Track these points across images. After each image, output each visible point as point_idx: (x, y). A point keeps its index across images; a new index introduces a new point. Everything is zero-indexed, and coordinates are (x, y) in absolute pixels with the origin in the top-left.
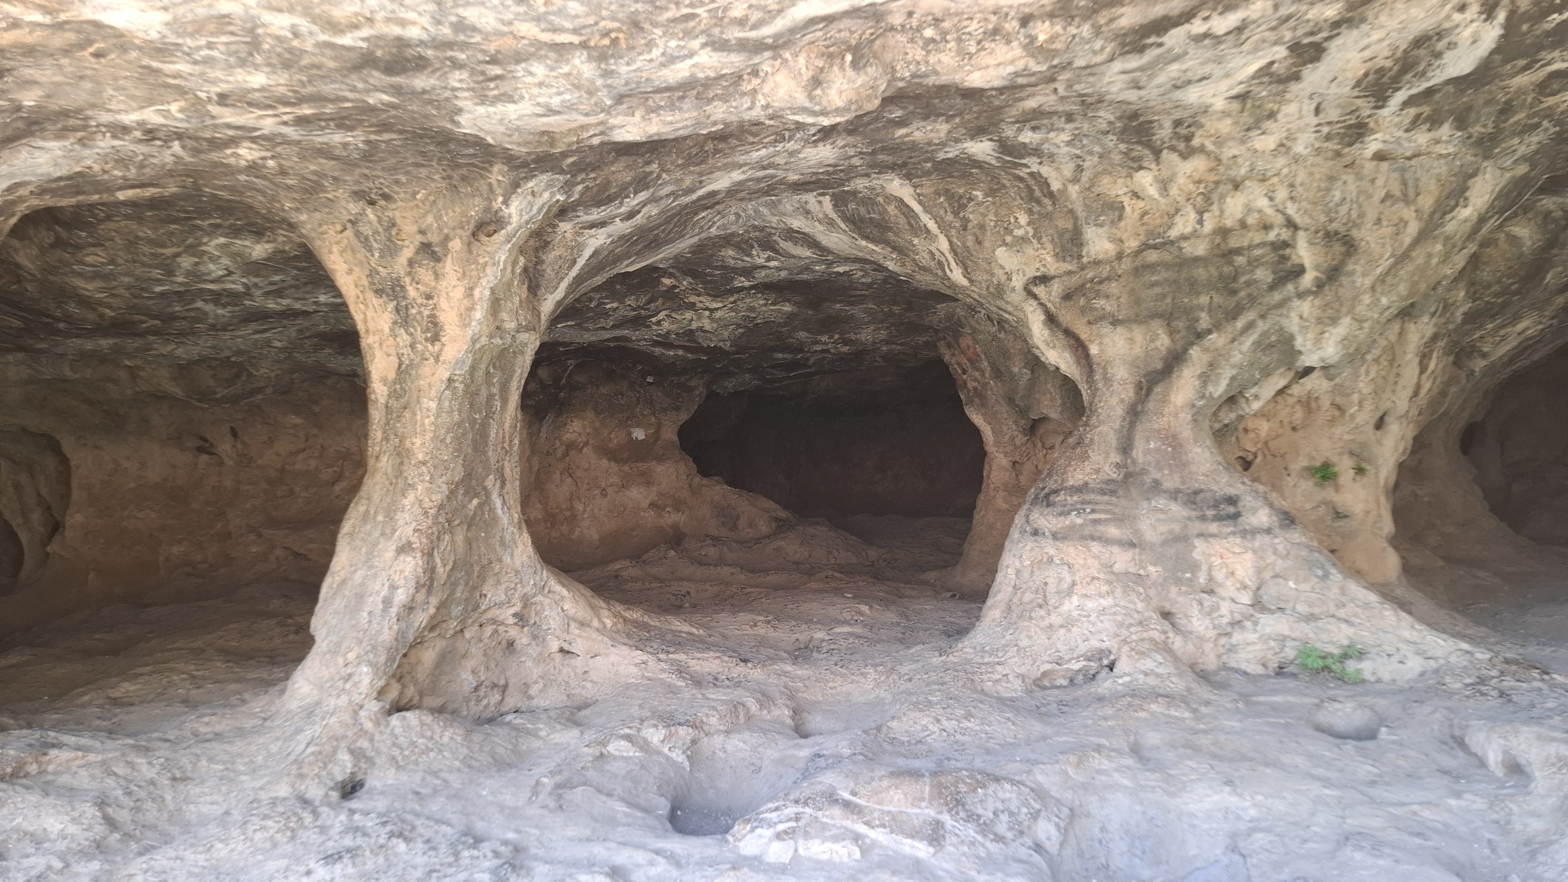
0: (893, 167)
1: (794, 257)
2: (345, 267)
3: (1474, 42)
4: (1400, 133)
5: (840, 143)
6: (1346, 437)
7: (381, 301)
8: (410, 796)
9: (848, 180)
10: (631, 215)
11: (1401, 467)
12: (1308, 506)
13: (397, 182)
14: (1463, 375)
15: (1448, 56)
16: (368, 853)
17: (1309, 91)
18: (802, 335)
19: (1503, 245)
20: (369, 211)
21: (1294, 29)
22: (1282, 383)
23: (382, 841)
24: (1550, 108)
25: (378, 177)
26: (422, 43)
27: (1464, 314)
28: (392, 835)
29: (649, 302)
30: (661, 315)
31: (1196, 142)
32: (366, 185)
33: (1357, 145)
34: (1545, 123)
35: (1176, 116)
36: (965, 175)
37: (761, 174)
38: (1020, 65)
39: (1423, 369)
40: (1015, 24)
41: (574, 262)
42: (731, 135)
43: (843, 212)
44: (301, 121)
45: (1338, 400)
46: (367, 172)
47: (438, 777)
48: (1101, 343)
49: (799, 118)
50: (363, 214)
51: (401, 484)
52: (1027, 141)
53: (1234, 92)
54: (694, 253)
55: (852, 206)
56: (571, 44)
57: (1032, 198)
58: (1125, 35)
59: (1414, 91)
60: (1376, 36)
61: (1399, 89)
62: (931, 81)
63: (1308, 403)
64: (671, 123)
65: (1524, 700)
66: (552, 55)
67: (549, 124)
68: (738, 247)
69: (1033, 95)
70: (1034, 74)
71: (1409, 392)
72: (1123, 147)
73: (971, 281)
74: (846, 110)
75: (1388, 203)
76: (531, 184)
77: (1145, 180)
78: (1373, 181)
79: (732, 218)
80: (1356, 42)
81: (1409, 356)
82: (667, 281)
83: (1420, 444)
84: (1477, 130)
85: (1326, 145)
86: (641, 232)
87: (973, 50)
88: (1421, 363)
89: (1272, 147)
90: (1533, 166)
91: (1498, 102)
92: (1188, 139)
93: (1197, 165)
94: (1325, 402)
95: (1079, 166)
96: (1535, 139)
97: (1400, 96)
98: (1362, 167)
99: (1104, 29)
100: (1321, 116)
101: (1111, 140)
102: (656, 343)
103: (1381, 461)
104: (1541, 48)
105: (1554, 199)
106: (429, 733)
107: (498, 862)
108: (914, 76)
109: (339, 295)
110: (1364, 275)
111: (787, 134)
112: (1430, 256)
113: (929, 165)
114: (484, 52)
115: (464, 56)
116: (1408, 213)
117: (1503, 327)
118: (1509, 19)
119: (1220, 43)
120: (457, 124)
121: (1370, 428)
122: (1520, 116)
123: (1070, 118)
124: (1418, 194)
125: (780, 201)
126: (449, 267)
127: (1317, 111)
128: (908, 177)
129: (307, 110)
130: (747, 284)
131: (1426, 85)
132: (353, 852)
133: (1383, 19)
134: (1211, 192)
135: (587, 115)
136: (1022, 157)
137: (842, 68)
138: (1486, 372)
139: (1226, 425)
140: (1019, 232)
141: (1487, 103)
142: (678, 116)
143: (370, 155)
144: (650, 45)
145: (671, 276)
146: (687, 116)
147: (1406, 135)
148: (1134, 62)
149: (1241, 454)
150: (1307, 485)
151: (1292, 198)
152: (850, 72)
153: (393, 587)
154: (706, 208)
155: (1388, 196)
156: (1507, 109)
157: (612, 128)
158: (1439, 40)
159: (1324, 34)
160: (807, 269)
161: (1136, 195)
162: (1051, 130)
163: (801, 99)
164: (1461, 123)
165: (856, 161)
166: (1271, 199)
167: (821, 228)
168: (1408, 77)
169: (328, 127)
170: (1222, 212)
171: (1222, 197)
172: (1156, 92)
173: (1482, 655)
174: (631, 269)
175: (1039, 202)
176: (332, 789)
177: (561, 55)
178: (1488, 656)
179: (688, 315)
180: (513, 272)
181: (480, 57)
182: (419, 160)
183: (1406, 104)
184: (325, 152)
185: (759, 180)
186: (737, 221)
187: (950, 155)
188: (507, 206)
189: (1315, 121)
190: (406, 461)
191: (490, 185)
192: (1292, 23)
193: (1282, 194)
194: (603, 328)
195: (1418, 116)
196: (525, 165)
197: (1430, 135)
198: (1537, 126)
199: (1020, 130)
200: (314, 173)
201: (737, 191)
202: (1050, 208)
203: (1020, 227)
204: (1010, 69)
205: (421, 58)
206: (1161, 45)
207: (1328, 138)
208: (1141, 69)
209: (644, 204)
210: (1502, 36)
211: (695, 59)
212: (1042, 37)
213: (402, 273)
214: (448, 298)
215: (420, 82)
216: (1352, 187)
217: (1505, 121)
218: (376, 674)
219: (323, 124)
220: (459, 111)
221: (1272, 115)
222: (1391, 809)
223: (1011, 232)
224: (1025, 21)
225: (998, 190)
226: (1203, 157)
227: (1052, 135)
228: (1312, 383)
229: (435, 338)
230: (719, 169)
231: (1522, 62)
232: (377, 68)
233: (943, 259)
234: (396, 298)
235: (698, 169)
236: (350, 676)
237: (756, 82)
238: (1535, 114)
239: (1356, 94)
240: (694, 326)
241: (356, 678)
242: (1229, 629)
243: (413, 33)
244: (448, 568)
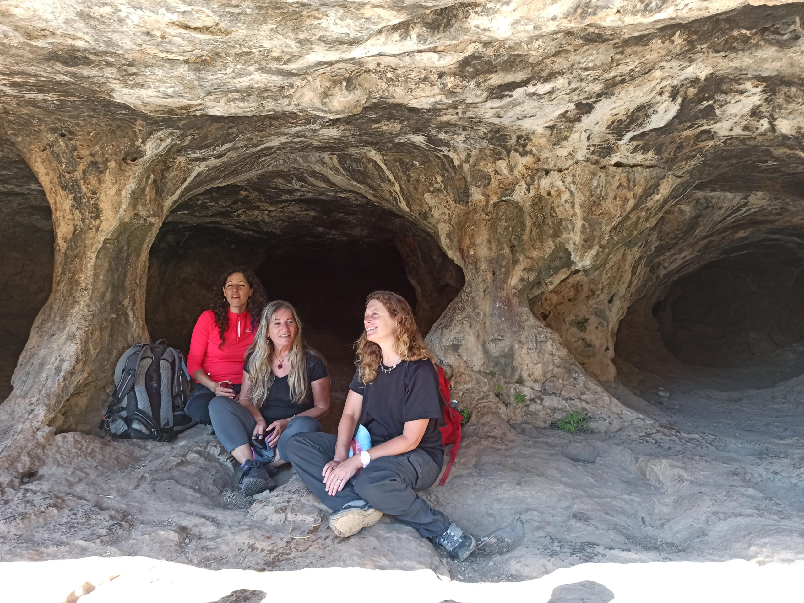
0: (371, 144)
1: (316, 186)
2: (45, 171)
3: (666, 111)
4: (629, 154)
5: (342, 128)
6: (594, 306)
7: (65, 193)
8: (64, 482)
9: (347, 148)
10: (219, 156)
11: (621, 322)
12: (573, 340)
13: (78, 125)
14: (654, 277)
15: (654, 117)
16: (33, 516)
17: (584, 129)
18: (321, 229)
19: (677, 214)
20: (60, 140)
21: (579, 95)
22: (564, 277)
23: (42, 509)
24: (701, 148)
25: (67, 121)
26: (86, 50)
27: (656, 247)
28: (49, 506)
29: (233, 204)
30: (241, 211)
31: (528, 148)
32: (59, 125)
33: (607, 158)
34: (698, 155)
35: (519, 133)
36: (410, 152)
37: (297, 140)
38: (438, 98)
39: (633, 273)
40: (436, 76)
41: (185, 180)
42: (280, 118)
43: (343, 165)
44: (14, 85)
45: (592, 286)
46: (59, 117)
47: (82, 472)
48: (475, 249)
49: (318, 113)
50: (56, 140)
51: (71, 301)
52: (443, 138)
53: (548, 125)
54: (259, 179)
55: (349, 162)
56: (178, 60)
57: (444, 169)
58: (493, 89)
59: (636, 133)
60: (619, 103)
61: (629, 131)
62: (391, 101)
63: (577, 287)
64: (243, 108)
65: (666, 446)
66: (167, 65)
67: (168, 102)
68: (284, 178)
69: (446, 114)
70: (445, 104)
71: (626, 285)
72: (491, 146)
73: (410, 208)
74: (344, 112)
75: (620, 189)
76: (159, 134)
77: (502, 165)
78: (613, 177)
79: (281, 162)
80: (609, 106)
81: (627, 267)
82: (243, 193)
83: (631, 311)
84: (665, 155)
85: (592, 156)
86: (226, 166)
87: (413, 87)
88: (632, 270)
89: (566, 154)
90: (692, 176)
91: (676, 143)
92: (524, 146)
93: (528, 160)
94: (586, 289)
95: (469, 154)
96: (693, 163)
97: (630, 135)
98: (609, 169)
99: (482, 84)
100: (590, 141)
101: (485, 143)
102: (237, 227)
103: (610, 319)
104: (697, 118)
105: (701, 193)
106: (80, 446)
107: (113, 523)
108: (381, 97)
109: (41, 186)
110: (607, 225)
111: (312, 120)
112: (639, 218)
113: (391, 145)
114: (125, 59)
115: (113, 60)
116: (630, 195)
117: (674, 254)
118: (683, 101)
119: (541, 98)
120: (112, 97)
121: (607, 303)
122: (687, 150)
123: (464, 129)
124: (635, 186)
125: (309, 155)
126: (108, 177)
127: (588, 138)
128: (379, 150)
129: (17, 79)
130: (290, 198)
131: (642, 131)
132: (24, 516)
133: (622, 94)
134: (534, 175)
135: (189, 100)
136: (440, 146)
137: (341, 89)
138: (666, 276)
139: (536, 296)
140: (437, 186)
141: (672, 142)
142: (246, 105)
143: (61, 107)
144: (225, 66)
145: (246, 190)
146: (252, 105)
147: (631, 155)
148: (496, 103)
149: (543, 311)
150: (574, 330)
151: (573, 182)
152: (345, 92)
153: (62, 361)
154: (266, 155)
155: (620, 185)
156: (680, 147)
157: (207, 108)
158: (649, 109)
159: (594, 100)
160: (322, 193)
161: (497, 173)
162: (455, 134)
163: (318, 104)
164: (658, 152)
165: (351, 139)
166: (563, 182)
167: (332, 172)
168: (634, 125)
169: (32, 90)
170: (539, 186)
171: (540, 178)
172: (508, 120)
173: (649, 422)
174: (221, 185)
175: (448, 171)
176: (16, 477)
177: (173, 66)
178: (652, 422)
179: (256, 213)
180: (147, 182)
181: (124, 62)
182: (92, 113)
183: (632, 139)
184: (33, 103)
185: (296, 143)
186: (284, 164)
187: (402, 141)
188: (144, 145)
189: (588, 143)
190: (75, 287)
191: (135, 132)
192: (577, 92)
193: (569, 179)
194: (205, 216)
195: (637, 146)
196: (156, 122)
197: (644, 156)
198: (695, 156)
199: (439, 132)
200: (26, 114)
201: (283, 148)
202: (453, 175)
203: (437, 183)
204: (433, 100)
205: (86, 58)
206: (511, 96)
207: (593, 153)
208: (501, 107)
209: (228, 150)
210: (679, 110)
211: (252, 76)
212: (450, 85)
213: (79, 177)
214: (106, 195)
215: (86, 71)
216: (603, 179)
217: (679, 152)
218: (48, 411)
219: (29, 88)
220: (112, 90)
221: (566, 138)
222: (597, 500)
223: (433, 185)
224: (441, 75)
225: (427, 162)
226: (531, 156)
227: (455, 136)
228: (579, 277)
229: (97, 217)
230: (273, 135)
231: (688, 124)
232: (60, 61)
233: (396, 196)
234: (74, 192)
235: (260, 134)
236: (32, 411)
237: (292, 91)
238: (694, 150)
239: (608, 132)
240: (259, 219)
241: (36, 412)
242: (528, 403)
243: (80, 44)
244: (97, 351)
